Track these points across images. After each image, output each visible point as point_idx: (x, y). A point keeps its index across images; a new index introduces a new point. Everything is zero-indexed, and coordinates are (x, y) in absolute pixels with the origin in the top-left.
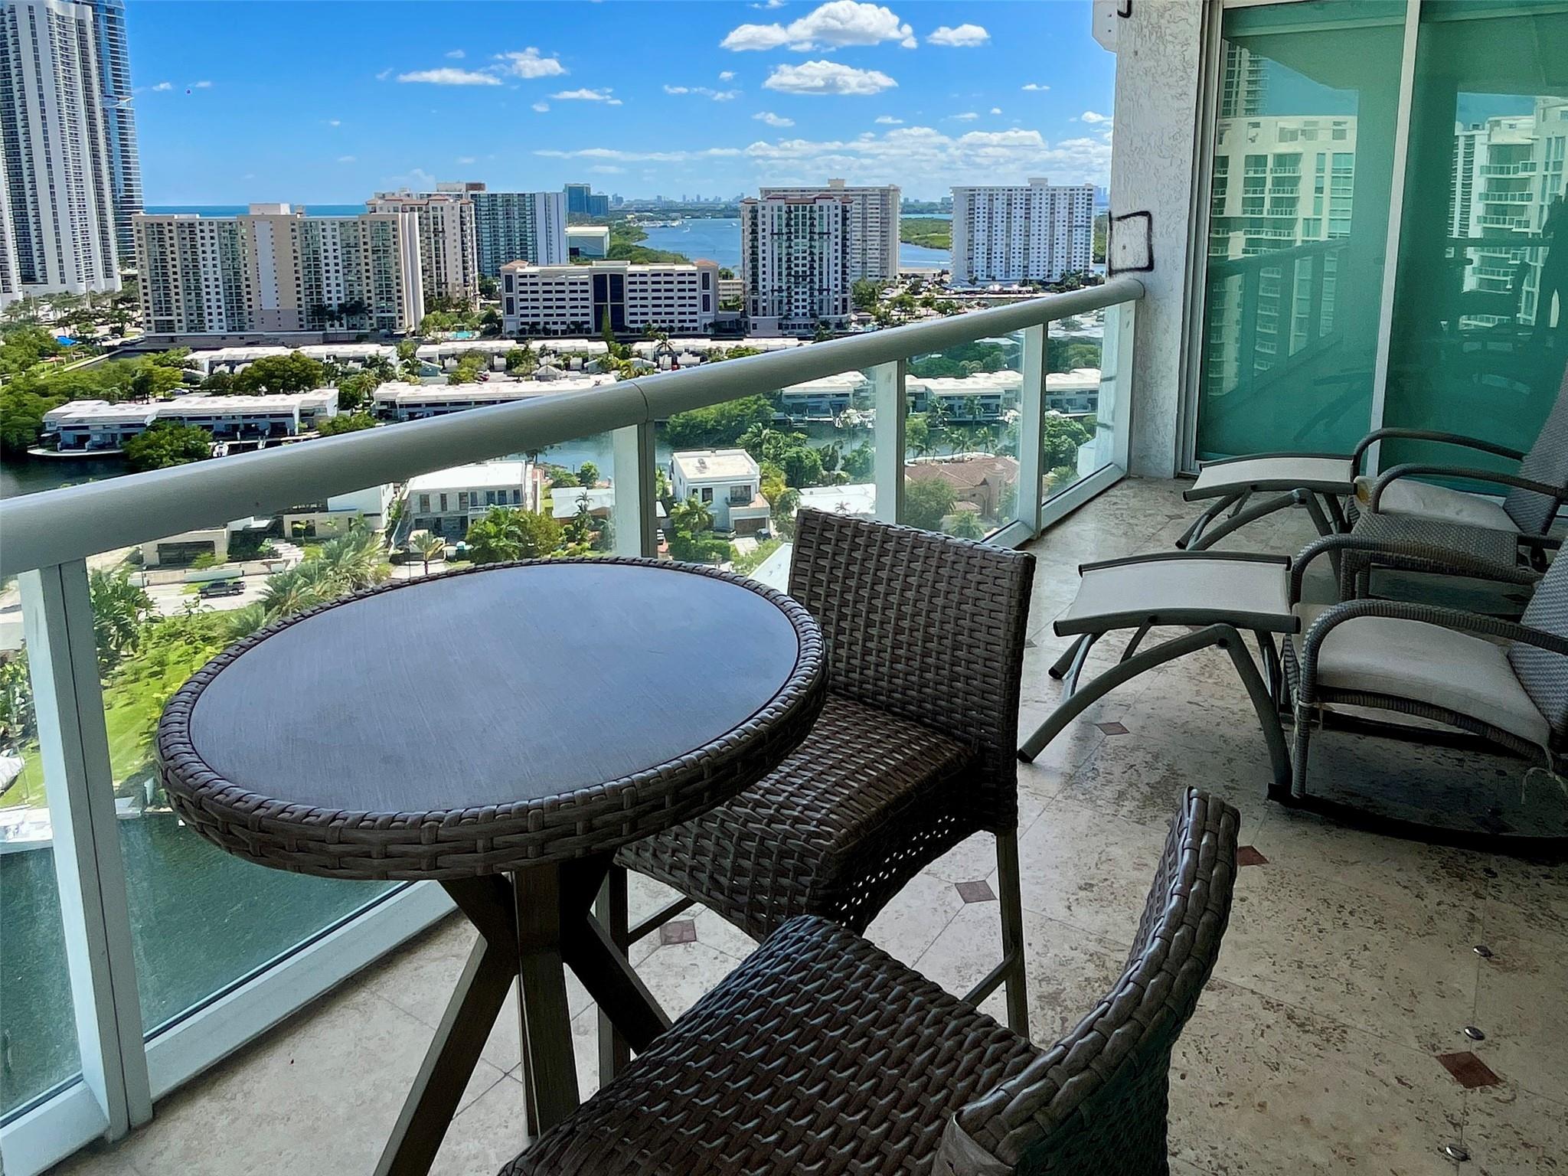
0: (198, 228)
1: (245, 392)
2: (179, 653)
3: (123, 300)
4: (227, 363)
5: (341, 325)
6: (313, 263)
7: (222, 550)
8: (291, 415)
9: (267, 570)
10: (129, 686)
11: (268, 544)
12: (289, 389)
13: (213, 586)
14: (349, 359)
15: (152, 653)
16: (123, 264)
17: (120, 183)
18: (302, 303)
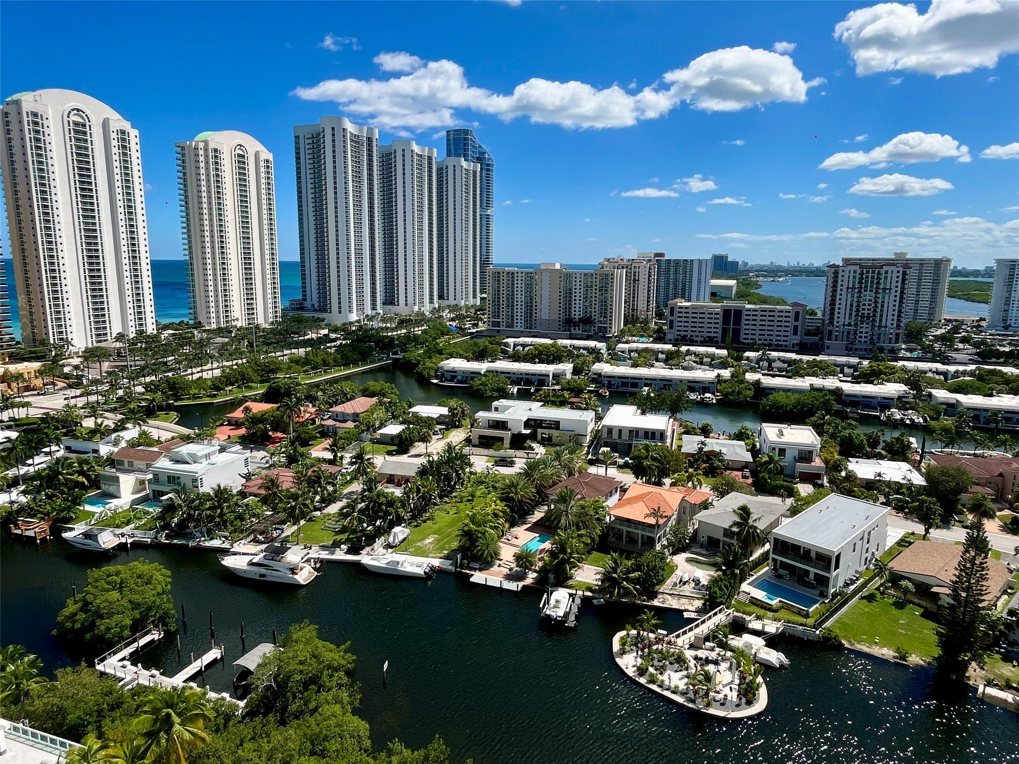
0: (516, 275)
1: (528, 362)
2: (482, 491)
3: (480, 310)
4: (522, 345)
5: (579, 329)
6: (568, 294)
7: (507, 442)
8: (549, 376)
9: (527, 456)
10: (458, 504)
11: (529, 443)
12: (549, 362)
13: (500, 460)
14: (581, 348)
15: (469, 489)
16: (481, 292)
17: (484, 251)
18: (561, 316)
